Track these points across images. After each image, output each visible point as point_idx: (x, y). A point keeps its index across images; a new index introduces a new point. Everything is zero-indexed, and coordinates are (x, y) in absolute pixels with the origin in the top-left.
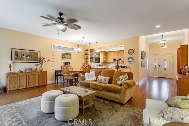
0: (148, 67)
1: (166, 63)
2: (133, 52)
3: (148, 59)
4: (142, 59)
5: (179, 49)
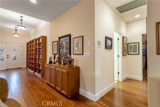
5: (35, 39)
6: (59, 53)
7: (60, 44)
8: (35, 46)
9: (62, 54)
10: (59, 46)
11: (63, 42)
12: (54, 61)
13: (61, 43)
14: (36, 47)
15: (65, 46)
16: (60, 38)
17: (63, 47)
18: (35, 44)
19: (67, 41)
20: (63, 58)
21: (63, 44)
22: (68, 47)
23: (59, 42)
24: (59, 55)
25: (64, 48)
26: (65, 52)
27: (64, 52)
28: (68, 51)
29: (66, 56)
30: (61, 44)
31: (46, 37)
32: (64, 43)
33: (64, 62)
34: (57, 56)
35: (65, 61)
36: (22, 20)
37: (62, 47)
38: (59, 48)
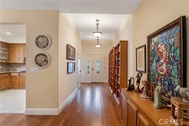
0: (80, 71)
1: (99, 65)
2: (47, 44)
3: (79, 61)
4: (67, 59)
5: (114, 48)
6: (149, 71)
7: (151, 50)
8: (114, 56)
9: (157, 76)
10: (149, 56)
11: (160, 45)
12: (138, 88)
13: (153, 48)
14: (115, 59)
15: (164, 55)
16: (150, 38)
17: (158, 57)
18: (114, 54)
19: (173, 40)
20: (159, 87)
21: (159, 51)
22: (174, 57)
23: (149, 46)
24: (149, 75)
25: (162, 61)
26: (165, 70)
27: (162, 71)
28: (176, 70)
29: (166, 83)
30: (153, 50)
31: (127, 41)
32: (162, 48)
33: (163, 97)
34: (144, 78)
35: (164, 94)
36: (98, 24)
37: (156, 58)
38: (149, 61)
